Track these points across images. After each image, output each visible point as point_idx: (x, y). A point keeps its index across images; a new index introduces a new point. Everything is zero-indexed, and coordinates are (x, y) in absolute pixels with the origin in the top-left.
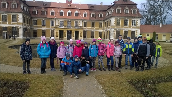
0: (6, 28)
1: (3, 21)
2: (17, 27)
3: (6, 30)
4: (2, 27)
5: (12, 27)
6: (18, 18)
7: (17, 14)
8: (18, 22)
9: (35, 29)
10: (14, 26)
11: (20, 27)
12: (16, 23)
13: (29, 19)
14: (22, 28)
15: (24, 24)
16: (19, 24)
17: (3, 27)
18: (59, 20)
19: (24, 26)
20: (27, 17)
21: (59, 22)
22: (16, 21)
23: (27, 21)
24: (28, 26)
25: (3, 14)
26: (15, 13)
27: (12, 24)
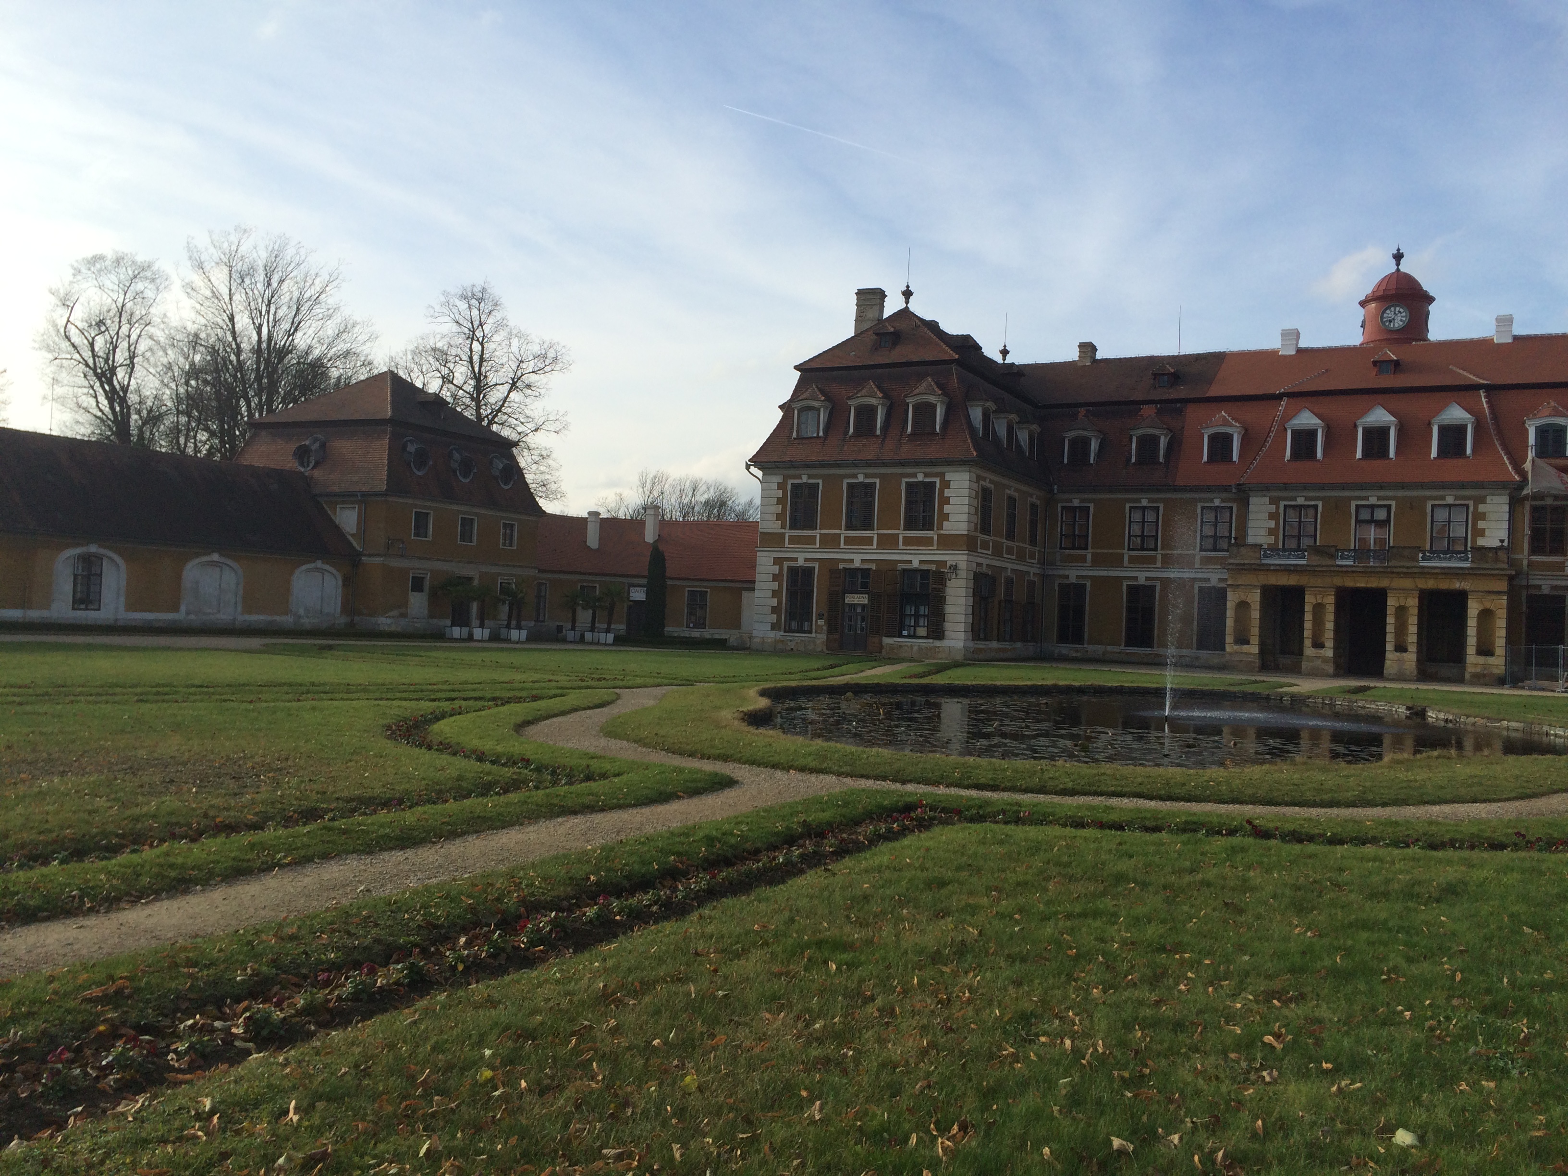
0: (865, 572)
1: (849, 527)
2: (933, 567)
3: (864, 588)
4: (841, 566)
5: (901, 566)
6: (947, 501)
7: (942, 475)
8: (941, 527)
9: (1073, 580)
10: (916, 559)
11: (955, 568)
12: (928, 541)
13: (1034, 500)
14: (963, 574)
15: (985, 545)
16: (948, 542)
17: (848, 566)
18: (1274, 501)
19: (985, 562)
20: (1013, 488)
21: (1273, 516)
22: (928, 525)
23: (1012, 518)
24: (1021, 557)
25: (855, 476)
26: (928, 470)
27: (901, 546)
